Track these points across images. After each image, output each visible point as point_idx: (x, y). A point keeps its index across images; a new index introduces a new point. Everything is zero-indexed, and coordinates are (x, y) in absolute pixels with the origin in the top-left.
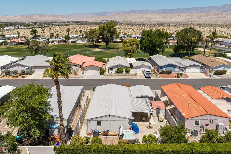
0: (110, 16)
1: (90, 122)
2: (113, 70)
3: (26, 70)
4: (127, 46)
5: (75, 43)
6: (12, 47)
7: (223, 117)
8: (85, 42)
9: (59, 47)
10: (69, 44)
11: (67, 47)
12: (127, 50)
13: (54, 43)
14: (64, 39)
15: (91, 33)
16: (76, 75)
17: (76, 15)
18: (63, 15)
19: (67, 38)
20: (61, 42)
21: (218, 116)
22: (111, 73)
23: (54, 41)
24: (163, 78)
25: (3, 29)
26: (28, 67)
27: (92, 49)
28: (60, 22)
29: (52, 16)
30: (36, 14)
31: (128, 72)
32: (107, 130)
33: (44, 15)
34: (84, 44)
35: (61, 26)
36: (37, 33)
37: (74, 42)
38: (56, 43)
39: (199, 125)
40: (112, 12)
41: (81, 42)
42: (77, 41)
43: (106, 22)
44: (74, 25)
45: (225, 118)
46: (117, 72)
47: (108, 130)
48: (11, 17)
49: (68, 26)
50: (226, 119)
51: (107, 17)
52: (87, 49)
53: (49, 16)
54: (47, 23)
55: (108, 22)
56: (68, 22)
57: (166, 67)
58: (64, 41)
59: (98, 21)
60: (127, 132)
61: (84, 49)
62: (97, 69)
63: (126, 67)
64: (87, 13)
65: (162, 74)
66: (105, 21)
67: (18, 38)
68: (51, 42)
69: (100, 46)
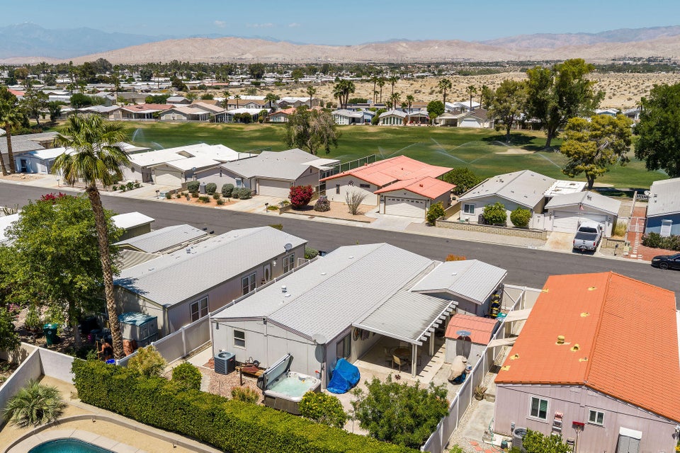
0: (651, 43)
1: (218, 328)
2: (472, 211)
3: (235, 186)
4: (580, 139)
5: (456, 126)
6: (277, 128)
7: (648, 410)
8: (487, 125)
9: (400, 136)
10: (434, 128)
11: (423, 138)
12: (576, 153)
13: (390, 123)
14: (425, 112)
15: (504, 96)
16: (354, 213)
17: (529, 39)
18: (484, 43)
19: (436, 108)
20: (414, 122)
21: (626, 402)
22: (467, 220)
23: (391, 118)
24: (640, 261)
25: (296, 82)
26: (242, 178)
27: (492, 147)
28: (470, 63)
29: (450, 44)
30: (406, 41)
31: (521, 224)
32: (255, 362)
33: (427, 43)
34: (484, 130)
35: (466, 75)
36: (353, 92)
37: (453, 123)
38: (397, 123)
39: (549, 419)
40: (666, 28)
41: (476, 125)
42: (462, 119)
43: (631, 62)
44: (511, 73)
45: (654, 417)
46: (485, 221)
47: (259, 363)
48: (337, 48)
49: (489, 76)
50: (658, 419)
51: (639, 48)
52: (484, 145)
53: (440, 45)
54: (429, 66)
55: (639, 63)
56: (496, 64)
57: (673, 224)
58: (423, 120)
59: (603, 59)
60: (301, 379)
61: (472, 147)
62: (420, 201)
63: (518, 207)
64: (570, 34)
65: (651, 247)
66: (631, 59)
67: (309, 105)
68: (384, 119)
69: (533, 141)
